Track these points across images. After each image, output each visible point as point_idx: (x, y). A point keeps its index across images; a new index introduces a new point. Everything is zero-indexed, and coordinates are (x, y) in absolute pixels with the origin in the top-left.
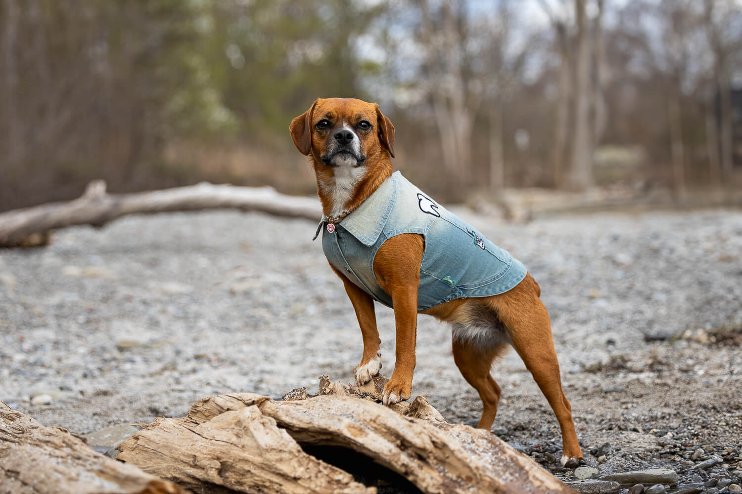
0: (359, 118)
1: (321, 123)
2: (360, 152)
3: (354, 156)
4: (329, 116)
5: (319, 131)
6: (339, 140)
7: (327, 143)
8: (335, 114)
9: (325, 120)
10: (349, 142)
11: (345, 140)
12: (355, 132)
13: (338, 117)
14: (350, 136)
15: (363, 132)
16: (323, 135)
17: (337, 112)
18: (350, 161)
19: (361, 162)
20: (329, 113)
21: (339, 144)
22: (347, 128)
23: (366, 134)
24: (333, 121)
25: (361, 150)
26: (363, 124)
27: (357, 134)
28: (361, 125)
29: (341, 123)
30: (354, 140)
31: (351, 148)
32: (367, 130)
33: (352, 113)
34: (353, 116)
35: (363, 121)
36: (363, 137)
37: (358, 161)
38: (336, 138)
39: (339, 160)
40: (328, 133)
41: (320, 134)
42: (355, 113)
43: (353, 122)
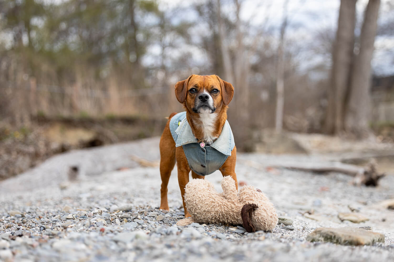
0: (213, 87)
1: (191, 90)
2: (213, 105)
3: (210, 108)
4: (196, 86)
5: (190, 94)
6: (201, 99)
7: (195, 101)
8: (199, 85)
9: (194, 89)
10: (206, 100)
11: (204, 99)
12: (210, 95)
13: (201, 87)
14: (207, 97)
15: (215, 94)
16: (192, 96)
17: (200, 84)
18: (208, 111)
19: (213, 111)
20: (196, 84)
21: (202, 102)
22: (206, 93)
23: (216, 96)
24: (198, 89)
25: (214, 104)
26: (215, 90)
27: (211, 96)
28: (213, 91)
29: (202, 90)
30: (209, 99)
31: (208, 103)
32: (216, 93)
33: (209, 85)
34: (209, 86)
35: (215, 89)
36: (214, 98)
37: (212, 110)
38: (199, 98)
39: (202, 110)
40: (195, 95)
41: (191, 95)
42: (210, 84)
43: (209, 89)
